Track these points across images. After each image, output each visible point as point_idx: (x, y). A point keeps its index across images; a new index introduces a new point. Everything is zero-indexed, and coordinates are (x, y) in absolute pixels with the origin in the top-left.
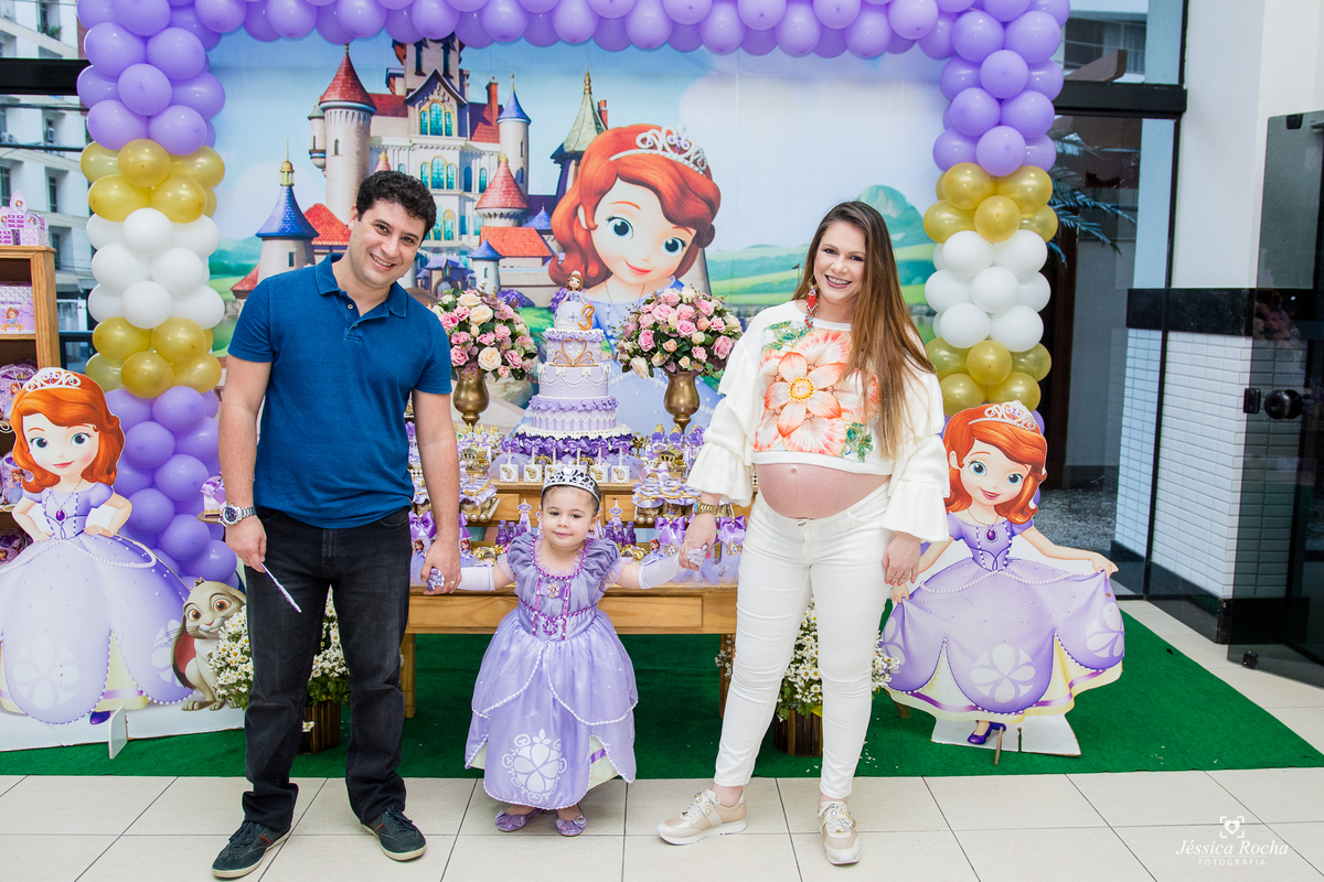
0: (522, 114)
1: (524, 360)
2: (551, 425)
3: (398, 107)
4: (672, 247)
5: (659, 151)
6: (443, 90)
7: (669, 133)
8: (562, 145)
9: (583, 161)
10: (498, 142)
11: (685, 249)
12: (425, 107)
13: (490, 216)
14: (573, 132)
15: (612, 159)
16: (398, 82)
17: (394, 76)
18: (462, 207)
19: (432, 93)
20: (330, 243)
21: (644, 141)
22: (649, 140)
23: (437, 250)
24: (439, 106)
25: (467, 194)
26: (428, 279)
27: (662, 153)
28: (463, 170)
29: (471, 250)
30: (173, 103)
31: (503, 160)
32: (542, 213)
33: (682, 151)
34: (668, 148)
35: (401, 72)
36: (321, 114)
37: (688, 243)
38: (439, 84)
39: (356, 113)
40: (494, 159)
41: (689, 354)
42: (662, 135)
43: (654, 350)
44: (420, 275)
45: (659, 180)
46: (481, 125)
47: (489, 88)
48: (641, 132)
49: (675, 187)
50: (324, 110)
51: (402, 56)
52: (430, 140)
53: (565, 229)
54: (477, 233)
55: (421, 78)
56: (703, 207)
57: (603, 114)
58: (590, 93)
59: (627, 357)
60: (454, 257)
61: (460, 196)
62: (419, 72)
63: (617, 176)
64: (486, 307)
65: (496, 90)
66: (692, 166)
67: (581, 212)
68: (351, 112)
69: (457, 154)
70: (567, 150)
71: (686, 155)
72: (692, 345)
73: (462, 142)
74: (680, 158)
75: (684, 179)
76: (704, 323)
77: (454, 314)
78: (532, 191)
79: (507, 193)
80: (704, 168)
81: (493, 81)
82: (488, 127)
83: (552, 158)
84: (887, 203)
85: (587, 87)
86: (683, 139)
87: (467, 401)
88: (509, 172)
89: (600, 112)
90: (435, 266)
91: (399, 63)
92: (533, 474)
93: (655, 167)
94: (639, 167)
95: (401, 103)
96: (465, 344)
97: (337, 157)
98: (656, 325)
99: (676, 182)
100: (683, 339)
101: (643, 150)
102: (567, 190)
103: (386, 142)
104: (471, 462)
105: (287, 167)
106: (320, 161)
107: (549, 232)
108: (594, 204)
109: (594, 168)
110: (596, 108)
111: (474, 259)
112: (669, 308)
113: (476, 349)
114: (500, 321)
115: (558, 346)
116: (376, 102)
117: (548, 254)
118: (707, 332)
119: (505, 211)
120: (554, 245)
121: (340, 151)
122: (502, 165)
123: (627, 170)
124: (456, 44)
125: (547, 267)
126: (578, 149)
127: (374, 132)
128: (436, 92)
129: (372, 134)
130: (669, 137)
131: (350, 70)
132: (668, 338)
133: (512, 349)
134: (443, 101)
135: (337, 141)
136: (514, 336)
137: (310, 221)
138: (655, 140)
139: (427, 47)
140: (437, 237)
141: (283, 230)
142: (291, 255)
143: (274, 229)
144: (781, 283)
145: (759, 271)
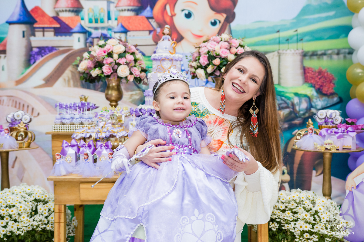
1: (141, 73)
4: (214, 24)
11: (221, 24)
18: (108, 6)
20: (43, 26)
23: (96, 28)
29: (113, 28)
32: (149, 8)
37: (222, 21)
43: (208, 65)
44: (88, 41)
53: (160, 16)
54: (116, 19)
56: (230, 3)
59: (193, 70)
60: (105, 32)
61: (108, 1)
64: (121, 46)
67: (168, 8)
76: (234, 50)
77: (105, 48)
87: (112, 95)
90: (95, 36)
96: (111, 63)
98: (209, 52)
100: (223, 59)
104: (114, 121)
107: (152, 18)
108: (174, 3)
111: (115, 32)
112: (215, 43)
113: (116, 66)
114: (128, 53)
115: (158, 63)
117: (151, 29)
118: (236, 54)
119: (130, 8)
120: (154, 24)
125: (151, 36)
132: (215, 58)
133: (135, 66)
136: (136, 61)
137: (32, 15)
140: (96, 21)
141: (19, 19)
142: (24, 32)
143: (15, 19)
144: (270, 40)
145: (259, 34)
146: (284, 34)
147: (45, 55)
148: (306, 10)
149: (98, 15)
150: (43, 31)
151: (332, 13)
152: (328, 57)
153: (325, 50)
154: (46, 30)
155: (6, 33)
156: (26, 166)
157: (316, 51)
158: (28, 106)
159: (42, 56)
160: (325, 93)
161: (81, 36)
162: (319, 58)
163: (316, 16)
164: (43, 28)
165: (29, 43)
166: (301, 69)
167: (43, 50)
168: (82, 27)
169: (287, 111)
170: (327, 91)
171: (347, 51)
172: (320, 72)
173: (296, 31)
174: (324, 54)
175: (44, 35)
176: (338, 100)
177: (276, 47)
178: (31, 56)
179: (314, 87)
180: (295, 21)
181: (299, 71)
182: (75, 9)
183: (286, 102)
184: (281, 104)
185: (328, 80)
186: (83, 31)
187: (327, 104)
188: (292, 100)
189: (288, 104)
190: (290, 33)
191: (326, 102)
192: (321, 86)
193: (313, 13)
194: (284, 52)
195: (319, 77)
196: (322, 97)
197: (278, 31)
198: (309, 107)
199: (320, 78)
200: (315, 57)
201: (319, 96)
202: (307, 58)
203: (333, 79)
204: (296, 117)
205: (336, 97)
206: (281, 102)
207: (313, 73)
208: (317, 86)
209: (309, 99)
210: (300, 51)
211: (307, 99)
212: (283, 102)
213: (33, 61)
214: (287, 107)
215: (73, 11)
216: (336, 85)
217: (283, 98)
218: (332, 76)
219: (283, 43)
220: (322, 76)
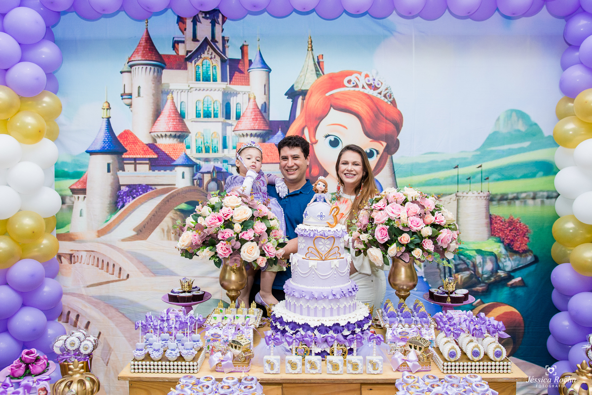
0: (265, 66)
1: (277, 249)
2: (305, 311)
3: (181, 63)
4: (370, 155)
5: (360, 89)
6: (211, 51)
7: (367, 76)
8: (293, 86)
9: (307, 96)
10: (249, 85)
11: (379, 156)
12: (199, 63)
13: (243, 136)
14: (300, 76)
15: (327, 95)
16: (181, 46)
17: (178, 42)
18: (224, 130)
19: (204, 53)
20: (134, 157)
21: (349, 82)
22: (353, 81)
23: (207, 160)
24: (209, 62)
25: (228, 121)
26: (201, 180)
27: (362, 90)
28: (225, 104)
29: (231, 159)
30: (22, 60)
31: (252, 97)
33: (375, 88)
34: (366, 87)
35: (183, 39)
36: (129, 69)
37: (381, 151)
38: (208, 47)
39: (153, 68)
40: (246, 97)
41: (419, 245)
42: (362, 78)
43: (390, 243)
44: (196, 177)
45: (360, 108)
46: (237, 74)
47: (242, 48)
48: (347, 76)
49: (371, 113)
50: (131, 66)
51: (183, 29)
52: (202, 84)
54: (234, 148)
55: (197, 43)
56: (391, 127)
57: (321, 64)
58: (312, 50)
59: (362, 247)
60: (219, 164)
61: (223, 123)
62: (195, 39)
63: (331, 106)
64: (246, 207)
65: (247, 50)
66: (383, 98)
67: (306, 131)
68: (149, 67)
69: (220, 94)
70: (296, 89)
71: (379, 91)
72: (422, 238)
73: (224, 85)
74: (374, 93)
75: (377, 107)
76: (430, 219)
77: (220, 214)
78: (271, 119)
79: (255, 119)
80: (392, 99)
81: (245, 44)
82: (242, 75)
83: (286, 95)
84: (518, 120)
85: (310, 46)
86: (376, 80)
87: (230, 281)
88: (256, 105)
89: (319, 63)
90: (206, 171)
91: (182, 34)
92: (293, 365)
93: (357, 100)
94: (346, 100)
95: (183, 60)
96: (229, 240)
97: (139, 98)
98: (390, 220)
99: (372, 109)
100: (415, 233)
101: (349, 88)
102: (297, 117)
103: (172, 87)
105: (106, 105)
106: (128, 101)
108: (315, 126)
109: (315, 101)
110: (316, 60)
112: (398, 205)
113: (239, 244)
114: (257, 218)
115: (310, 242)
116: (166, 60)
118: (432, 226)
119: (254, 132)
121: (141, 94)
122: (252, 100)
123: (338, 102)
124: (220, 20)
126: (303, 88)
127: (164, 81)
128: (206, 52)
129: (163, 82)
130: (367, 78)
131: (149, 40)
133: (268, 241)
134: (211, 58)
135: (139, 87)
137: (121, 142)
138: (357, 81)
139: (200, 22)
140: (207, 151)
141: (104, 147)
142: (109, 165)
143: (98, 147)
144: (446, 178)
145: (431, 170)
146: (464, 171)
147: (137, 196)
148: (493, 139)
149: (209, 141)
150: (135, 164)
151: (526, 144)
152: (521, 202)
153: (518, 193)
154: (138, 162)
155: (86, 166)
156: (112, 346)
157: (507, 194)
158: (114, 265)
159: (134, 198)
160: (517, 250)
161: (187, 170)
162: (509, 204)
163: (505, 147)
164: (135, 159)
165: (117, 180)
166: (486, 218)
167: (135, 190)
168: (188, 158)
169: (466, 274)
170: (519, 248)
171: (545, 194)
172: (511, 222)
173: (481, 166)
174: (516, 198)
175: (135, 170)
176: (533, 260)
177: (453, 188)
178: (118, 197)
179: (503, 242)
180: (478, 153)
181: (484, 221)
182: (178, 134)
183: (465, 263)
184: (459, 264)
185: (521, 232)
186: (189, 163)
187: (518, 265)
188: (474, 260)
189: (468, 265)
190: (472, 169)
191: (517, 262)
192: (512, 241)
193: (503, 144)
194: (465, 194)
195: (510, 228)
196: (511, 256)
197: (457, 167)
198: (495, 270)
199: (511, 230)
200: (505, 202)
201: (509, 254)
202: (494, 203)
203: (527, 230)
204: (479, 282)
205: (530, 255)
206: (458, 262)
207: (501, 224)
208: (507, 242)
209: (496, 258)
210: (486, 194)
211: (493, 258)
212: (462, 262)
213: (121, 204)
214: (467, 269)
215: (175, 136)
216: (530, 239)
217: (462, 257)
218: (526, 227)
219: (463, 183)
220: (514, 228)
